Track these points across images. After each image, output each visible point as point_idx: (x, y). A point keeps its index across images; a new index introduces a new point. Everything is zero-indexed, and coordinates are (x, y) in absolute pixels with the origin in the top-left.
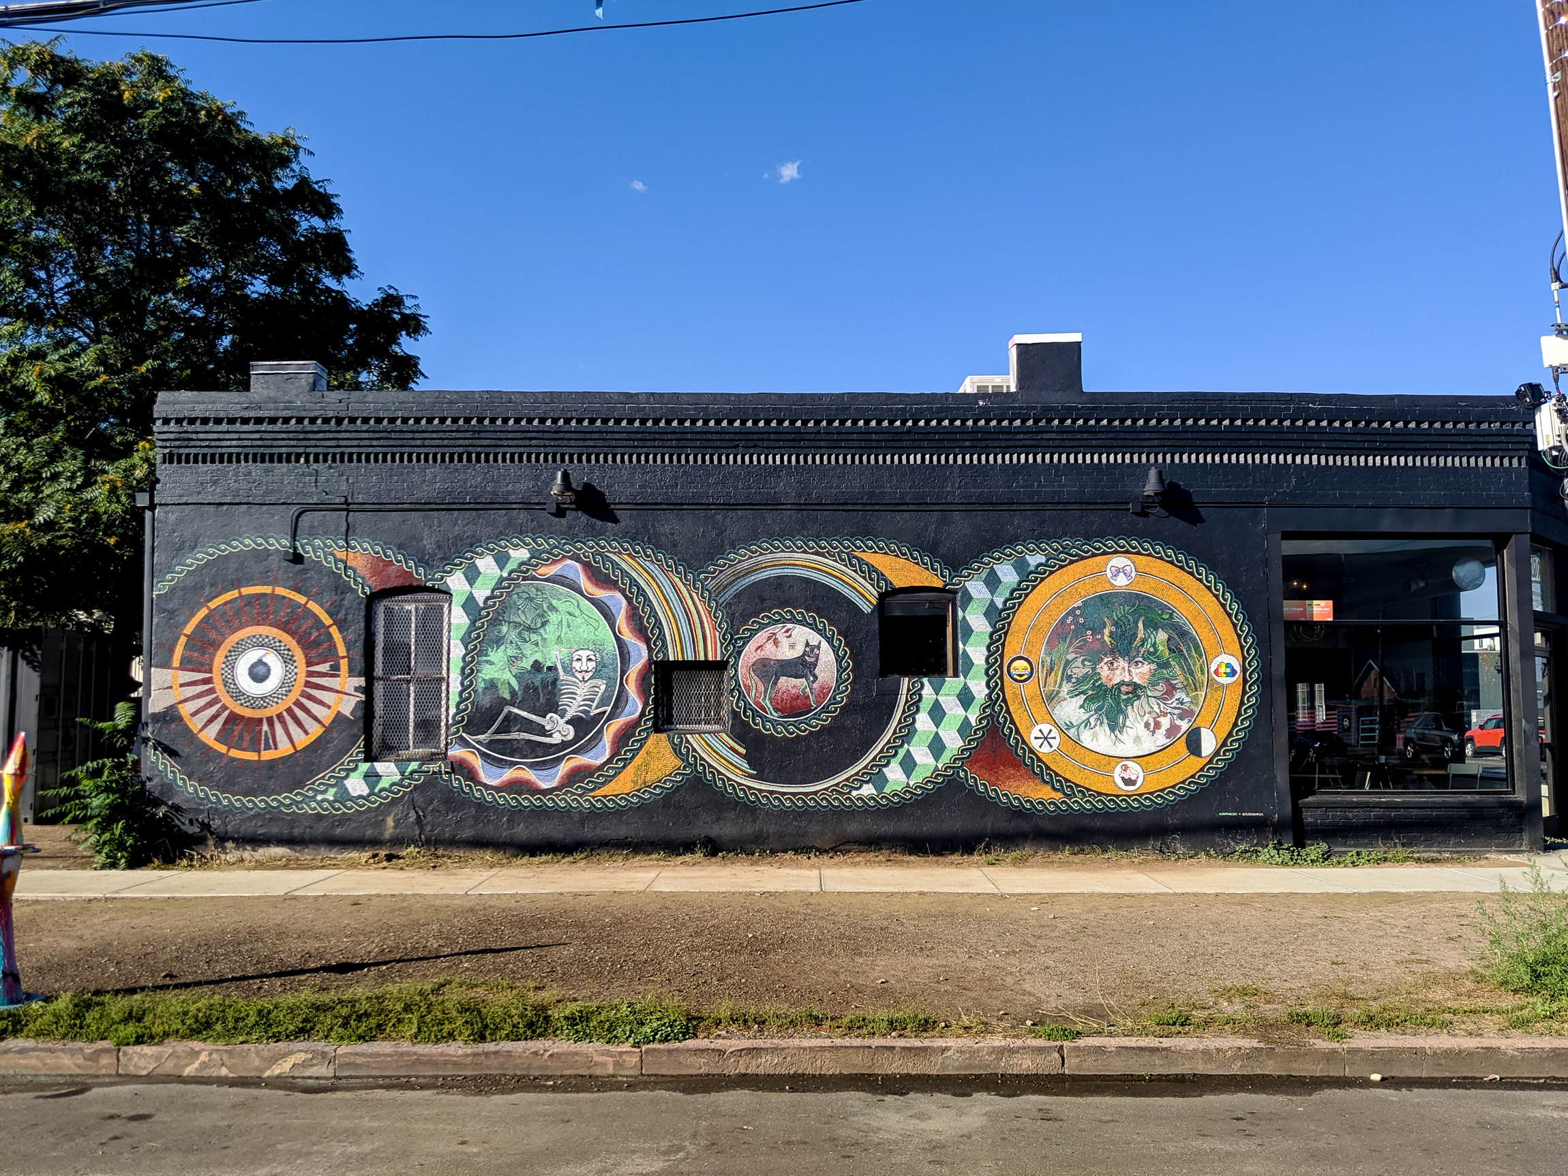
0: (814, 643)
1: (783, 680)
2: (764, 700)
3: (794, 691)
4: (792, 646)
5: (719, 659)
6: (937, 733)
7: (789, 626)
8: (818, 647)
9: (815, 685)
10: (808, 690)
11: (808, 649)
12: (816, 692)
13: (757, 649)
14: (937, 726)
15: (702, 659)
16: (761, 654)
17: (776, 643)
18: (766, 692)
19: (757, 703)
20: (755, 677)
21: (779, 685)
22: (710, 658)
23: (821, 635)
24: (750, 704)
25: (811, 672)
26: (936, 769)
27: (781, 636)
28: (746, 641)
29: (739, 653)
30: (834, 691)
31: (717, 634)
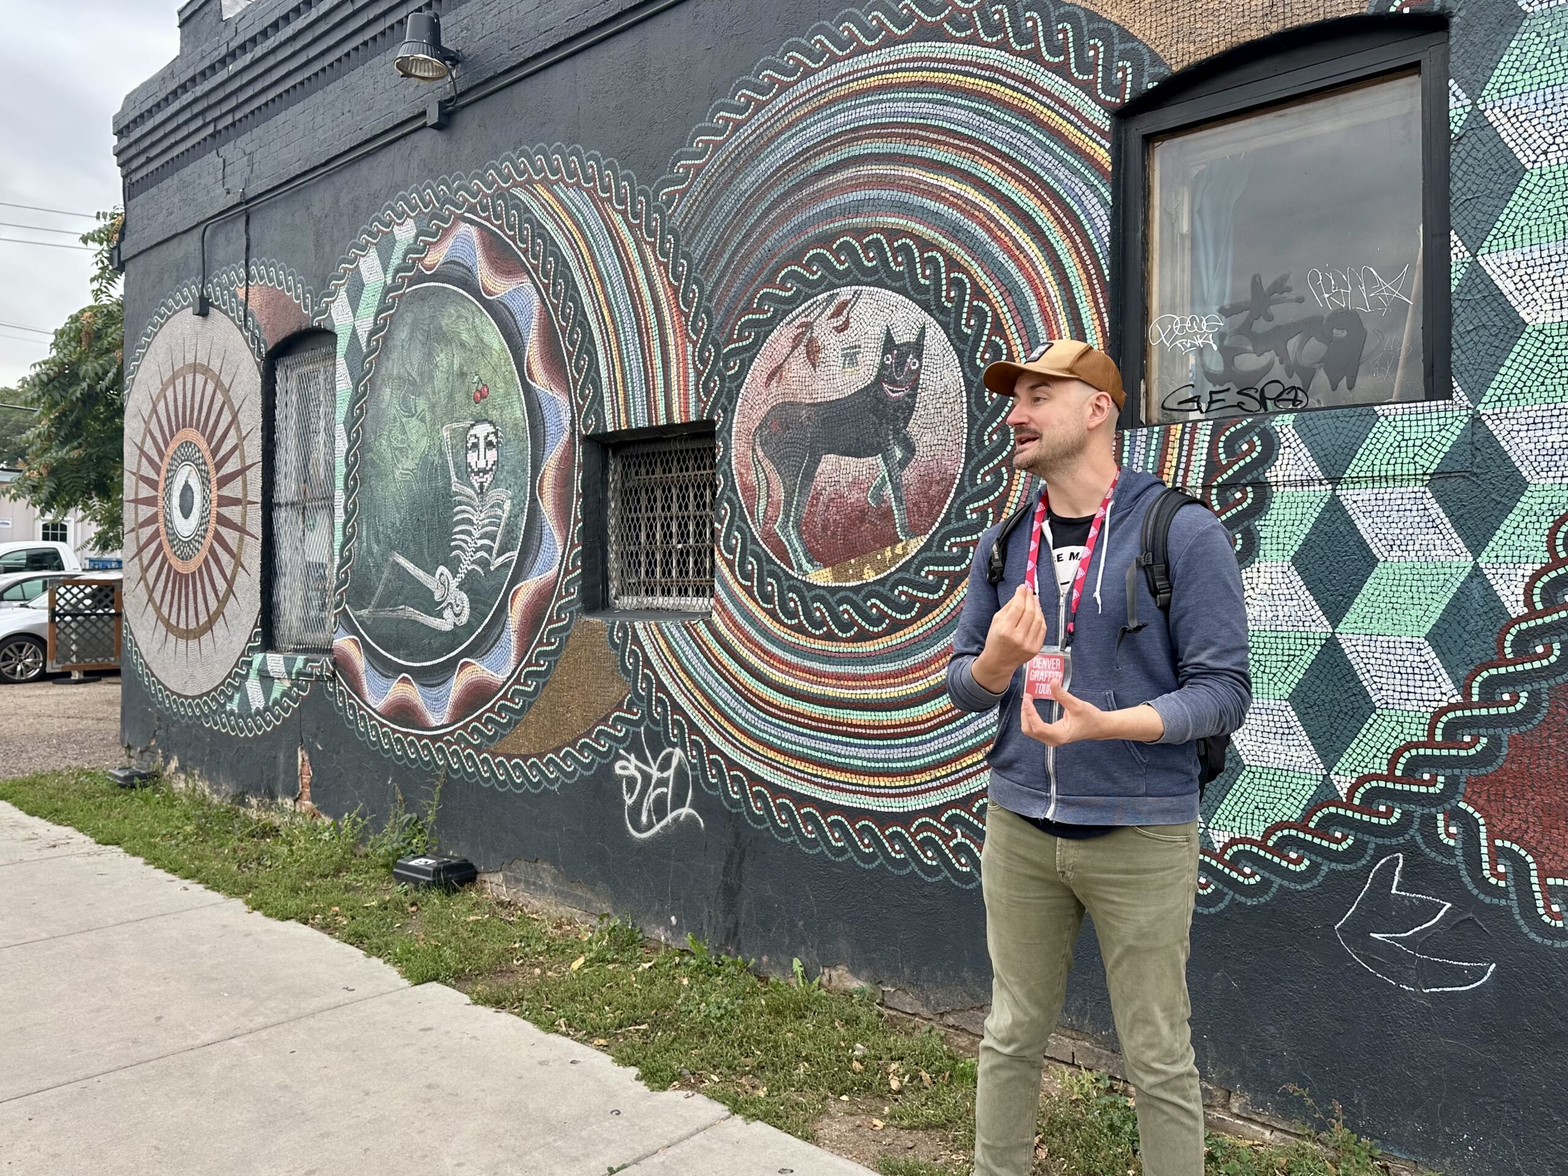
0: (904, 336)
1: (829, 463)
2: (784, 526)
3: (854, 496)
4: (851, 356)
5: (693, 418)
6: (1331, 646)
7: (845, 293)
8: (917, 348)
9: (909, 475)
10: (889, 490)
11: (889, 360)
12: (912, 494)
13: (771, 377)
14: (1335, 612)
15: (663, 422)
16: (776, 394)
17: (813, 353)
18: (788, 503)
19: (770, 537)
20: (766, 462)
21: (820, 480)
22: (677, 420)
23: (926, 308)
24: (754, 540)
25: (896, 432)
26: (1325, 795)
27: (824, 331)
28: (749, 354)
29: (732, 398)
30: (960, 490)
31: (690, 349)
